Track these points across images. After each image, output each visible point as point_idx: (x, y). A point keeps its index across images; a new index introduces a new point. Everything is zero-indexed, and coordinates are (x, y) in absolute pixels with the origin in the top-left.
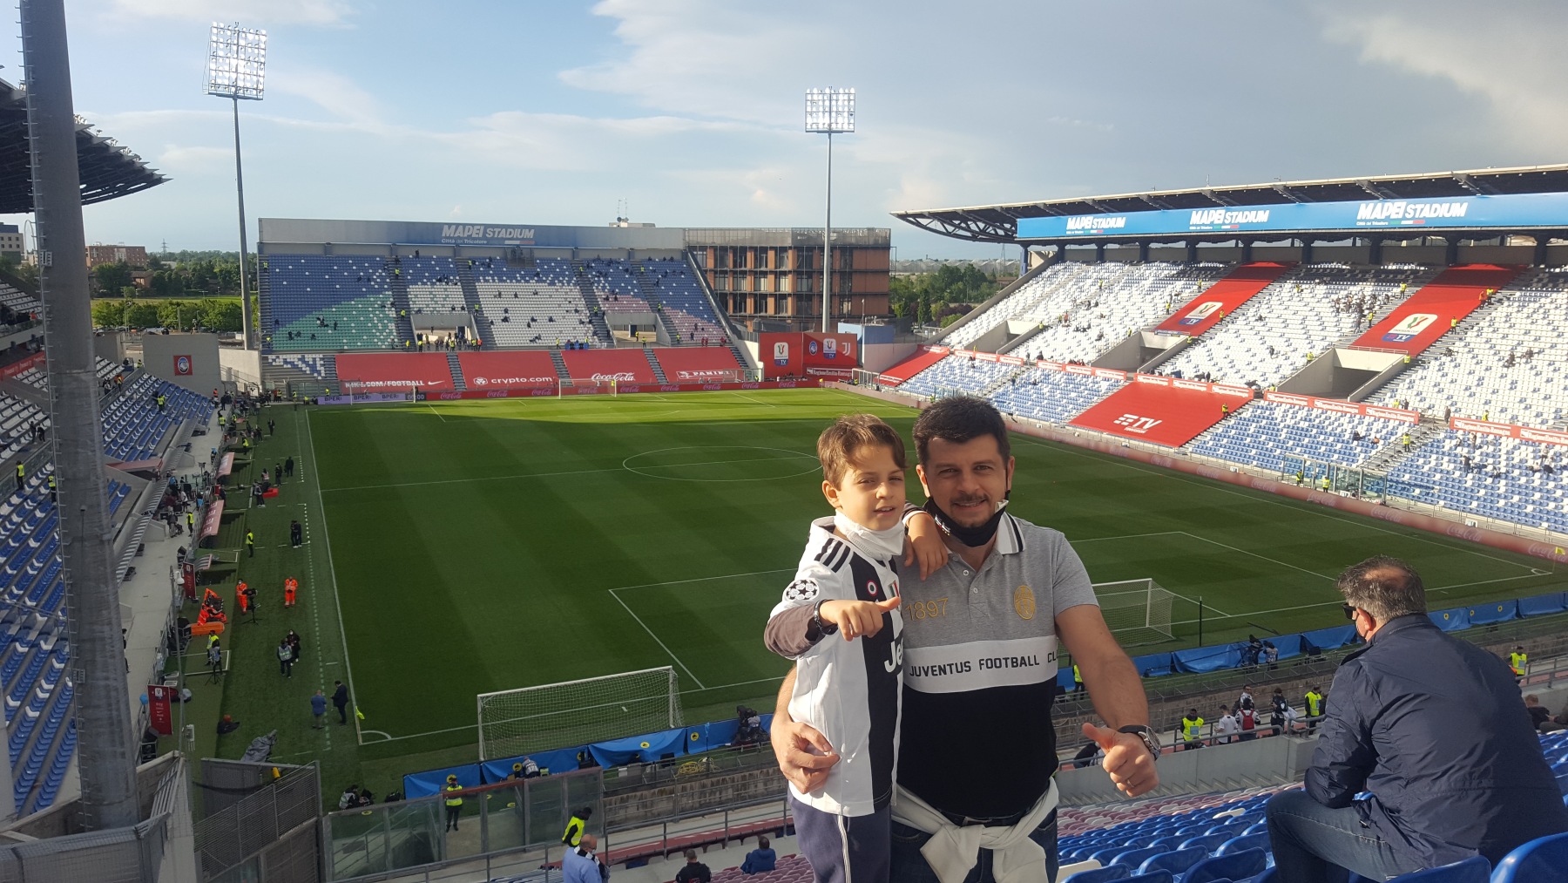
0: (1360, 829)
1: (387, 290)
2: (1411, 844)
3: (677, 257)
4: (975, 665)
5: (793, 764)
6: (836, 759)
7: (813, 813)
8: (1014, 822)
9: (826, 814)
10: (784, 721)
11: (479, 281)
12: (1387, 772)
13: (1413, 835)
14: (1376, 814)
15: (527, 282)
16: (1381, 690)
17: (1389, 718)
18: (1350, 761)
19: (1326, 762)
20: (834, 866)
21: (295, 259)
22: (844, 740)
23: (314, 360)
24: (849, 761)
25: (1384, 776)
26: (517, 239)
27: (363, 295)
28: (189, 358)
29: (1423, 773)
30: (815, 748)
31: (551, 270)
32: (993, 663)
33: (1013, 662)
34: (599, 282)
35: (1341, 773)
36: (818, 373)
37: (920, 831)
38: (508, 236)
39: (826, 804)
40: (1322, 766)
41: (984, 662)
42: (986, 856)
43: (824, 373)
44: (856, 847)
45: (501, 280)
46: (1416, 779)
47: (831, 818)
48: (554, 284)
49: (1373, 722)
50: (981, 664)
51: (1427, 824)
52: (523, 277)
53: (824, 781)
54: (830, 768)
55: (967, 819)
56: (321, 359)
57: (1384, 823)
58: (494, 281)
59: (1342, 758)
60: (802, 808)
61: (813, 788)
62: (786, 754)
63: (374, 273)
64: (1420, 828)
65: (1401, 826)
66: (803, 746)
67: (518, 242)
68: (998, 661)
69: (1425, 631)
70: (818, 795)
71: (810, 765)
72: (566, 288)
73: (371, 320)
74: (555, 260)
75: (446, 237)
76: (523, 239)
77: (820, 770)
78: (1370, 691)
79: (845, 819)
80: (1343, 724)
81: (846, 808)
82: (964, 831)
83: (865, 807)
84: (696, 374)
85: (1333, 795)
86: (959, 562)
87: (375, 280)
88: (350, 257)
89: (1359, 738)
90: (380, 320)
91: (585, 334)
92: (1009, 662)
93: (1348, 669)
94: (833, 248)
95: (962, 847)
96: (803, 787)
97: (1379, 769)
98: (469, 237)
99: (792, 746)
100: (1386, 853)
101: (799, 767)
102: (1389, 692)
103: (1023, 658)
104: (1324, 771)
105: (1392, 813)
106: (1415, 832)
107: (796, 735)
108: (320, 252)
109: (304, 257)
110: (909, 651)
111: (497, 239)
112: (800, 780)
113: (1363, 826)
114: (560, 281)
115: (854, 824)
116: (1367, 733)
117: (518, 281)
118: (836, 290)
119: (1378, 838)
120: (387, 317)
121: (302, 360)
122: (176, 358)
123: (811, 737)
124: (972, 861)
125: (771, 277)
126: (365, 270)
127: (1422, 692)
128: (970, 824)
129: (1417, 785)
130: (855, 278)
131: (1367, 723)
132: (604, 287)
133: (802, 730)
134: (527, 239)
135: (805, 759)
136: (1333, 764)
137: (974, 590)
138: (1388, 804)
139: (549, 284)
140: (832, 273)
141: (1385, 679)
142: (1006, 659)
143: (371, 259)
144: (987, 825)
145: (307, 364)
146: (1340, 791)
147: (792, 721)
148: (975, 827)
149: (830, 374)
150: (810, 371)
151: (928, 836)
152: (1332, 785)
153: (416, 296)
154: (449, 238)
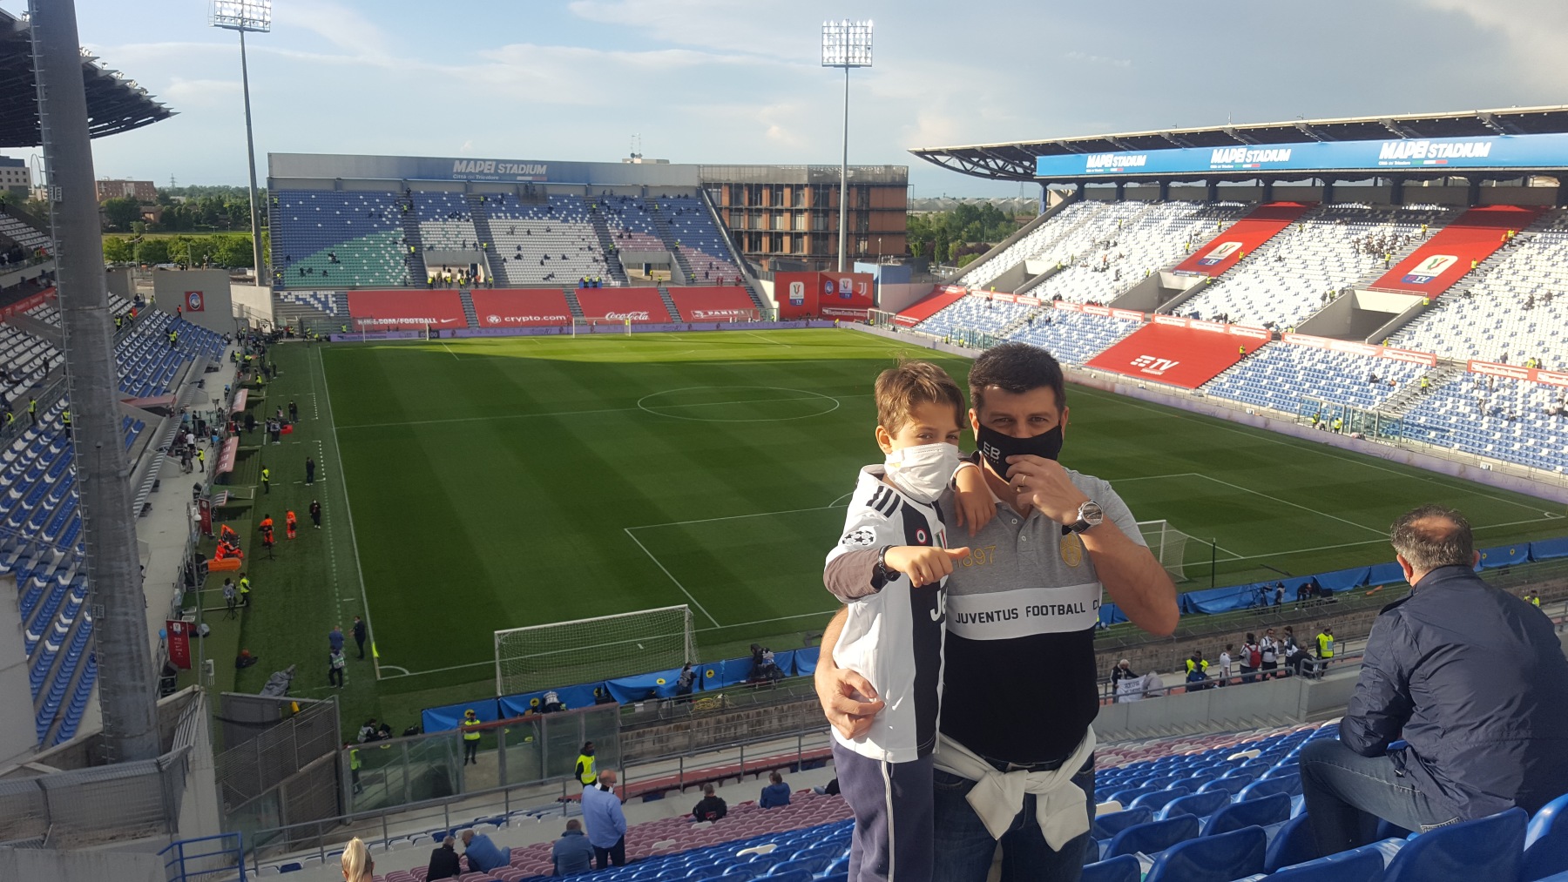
0: (1396, 779)
1: (399, 226)
2: (1446, 793)
3: (692, 194)
4: (1022, 612)
5: (838, 710)
6: (881, 705)
7: (856, 758)
8: (1056, 767)
9: (869, 759)
10: (829, 668)
11: (491, 217)
12: (1423, 721)
13: (1449, 785)
14: (1412, 764)
15: (540, 218)
16: (1421, 640)
17: (1428, 668)
18: (1387, 710)
19: (1362, 711)
20: (877, 811)
21: (305, 194)
22: (888, 685)
23: (326, 296)
24: (894, 708)
25: (1421, 725)
26: (529, 175)
27: (375, 231)
28: (200, 294)
29: (1461, 723)
30: (860, 695)
31: (564, 207)
32: (1040, 611)
33: (1059, 610)
34: (613, 219)
35: (1377, 722)
36: (834, 314)
37: (962, 778)
38: (520, 172)
39: (869, 749)
40: (1360, 715)
41: (1031, 609)
42: (1030, 800)
43: (839, 313)
44: (899, 791)
45: (514, 217)
46: (1453, 729)
47: (875, 764)
48: (567, 221)
49: (1411, 672)
50: (1028, 612)
51: (1464, 773)
52: (536, 214)
53: (869, 727)
54: (874, 715)
55: (1011, 765)
56: (333, 296)
57: (1420, 772)
58: (506, 217)
59: (1379, 707)
60: (846, 753)
61: (857, 735)
62: (831, 700)
63: (385, 209)
64: (1456, 777)
65: (1436, 776)
66: (848, 692)
67: (530, 178)
68: (1044, 609)
69: (1467, 582)
70: (861, 740)
71: (856, 712)
72: (580, 225)
73: (383, 257)
74: (568, 197)
75: (457, 173)
76: (535, 175)
77: (864, 717)
78: (1409, 641)
79: (889, 765)
80: (1380, 673)
81: (889, 754)
82: (1008, 777)
83: (910, 754)
84: (710, 313)
85: (1369, 744)
86: (1008, 511)
87: (386, 216)
88: (362, 193)
89: (1397, 687)
90: (392, 257)
91: (599, 272)
92: (1056, 609)
93: (1388, 618)
94: (849, 186)
95: (1008, 793)
96: (848, 733)
97: (1414, 719)
98: (481, 173)
99: (837, 692)
100: (1421, 803)
101: (845, 713)
102: (1429, 640)
103: (1069, 606)
104: (1360, 720)
105: (1427, 763)
106: (1451, 781)
107: (841, 682)
108: (330, 187)
109: (314, 192)
110: (956, 598)
111: (510, 174)
112: (845, 727)
113: (1398, 775)
114: (573, 218)
115: (897, 770)
116: (1404, 682)
117: (532, 218)
118: (853, 229)
119: (1413, 787)
120: (399, 253)
121: (314, 296)
122: (188, 295)
123: (857, 684)
124: (1018, 807)
125: (787, 216)
126: (376, 205)
127: (1461, 642)
128: (1014, 769)
129: (1453, 734)
130: (872, 216)
131: (1405, 673)
132: (618, 225)
133: (847, 677)
134: (542, 175)
135: (851, 705)
136: (1369, 713)
137: (1023, 538)
138: (1424, 754)
139: (562, 221)
140: (849, 211)
141: (1425, 628)
142: (1053, 607)
143: (382, 195)
144: (1031, 771)
145: (319, 301)
146: (1376, 740)
147: (837, 667)
148: (1019, 772)
149: (846, 314)
150: (826, 311)
151: (971, 784)
152: (1368, 733)
153: (428, 232)
154: (461, 173)
